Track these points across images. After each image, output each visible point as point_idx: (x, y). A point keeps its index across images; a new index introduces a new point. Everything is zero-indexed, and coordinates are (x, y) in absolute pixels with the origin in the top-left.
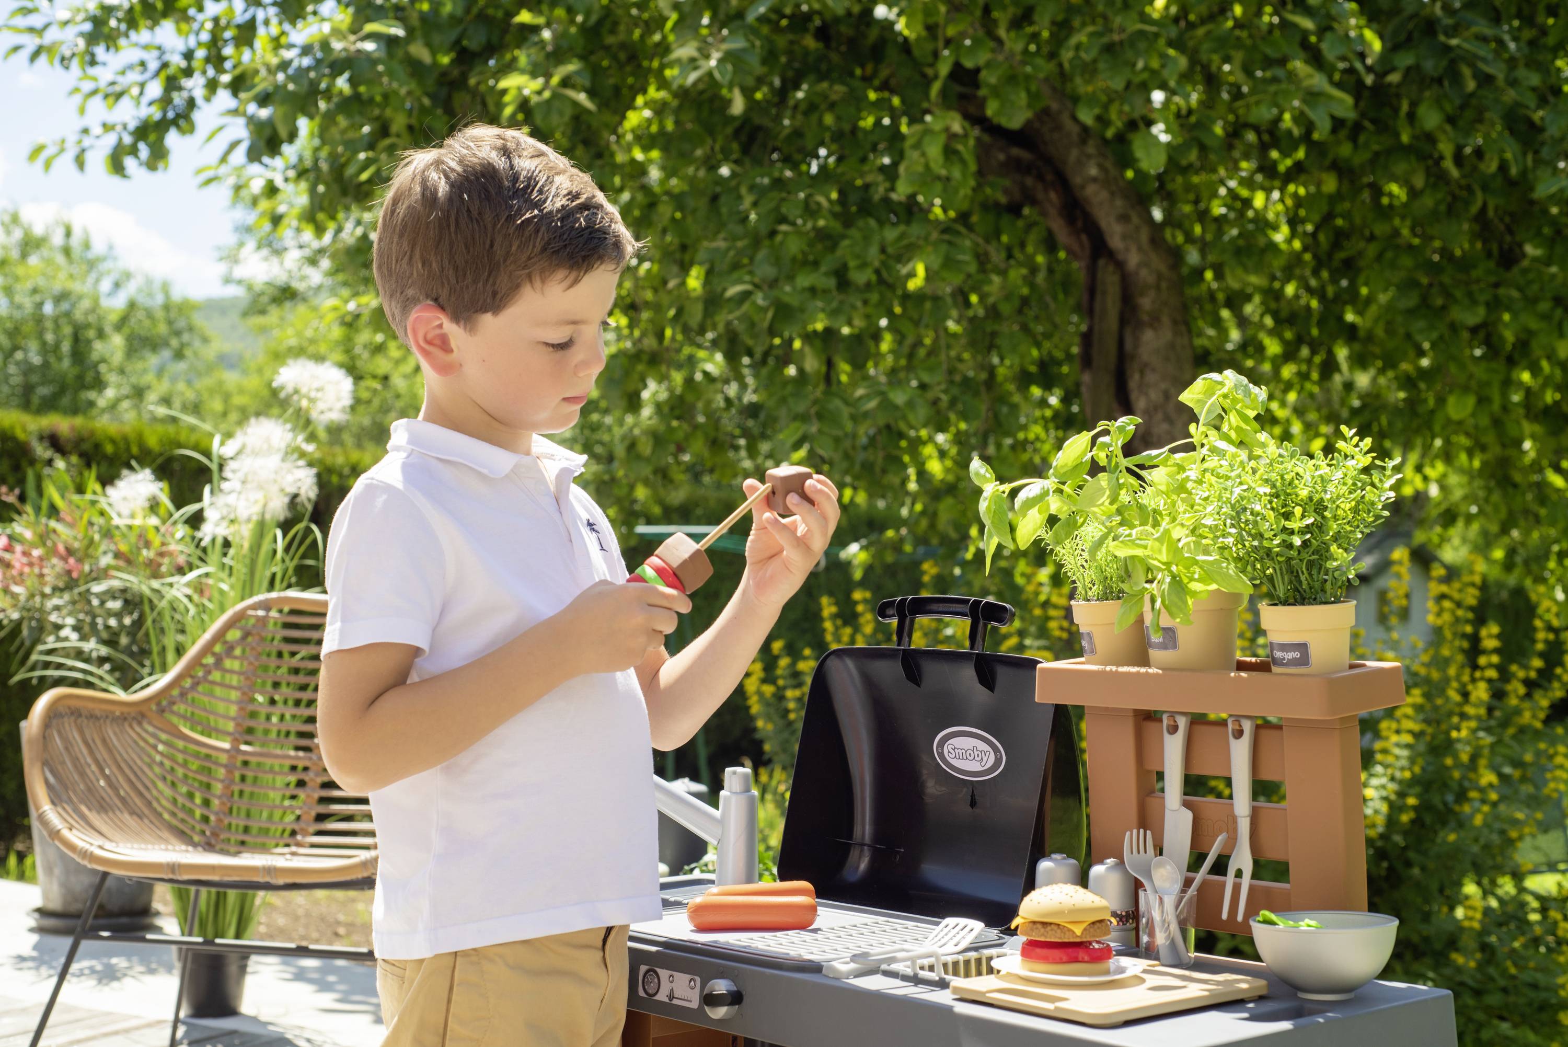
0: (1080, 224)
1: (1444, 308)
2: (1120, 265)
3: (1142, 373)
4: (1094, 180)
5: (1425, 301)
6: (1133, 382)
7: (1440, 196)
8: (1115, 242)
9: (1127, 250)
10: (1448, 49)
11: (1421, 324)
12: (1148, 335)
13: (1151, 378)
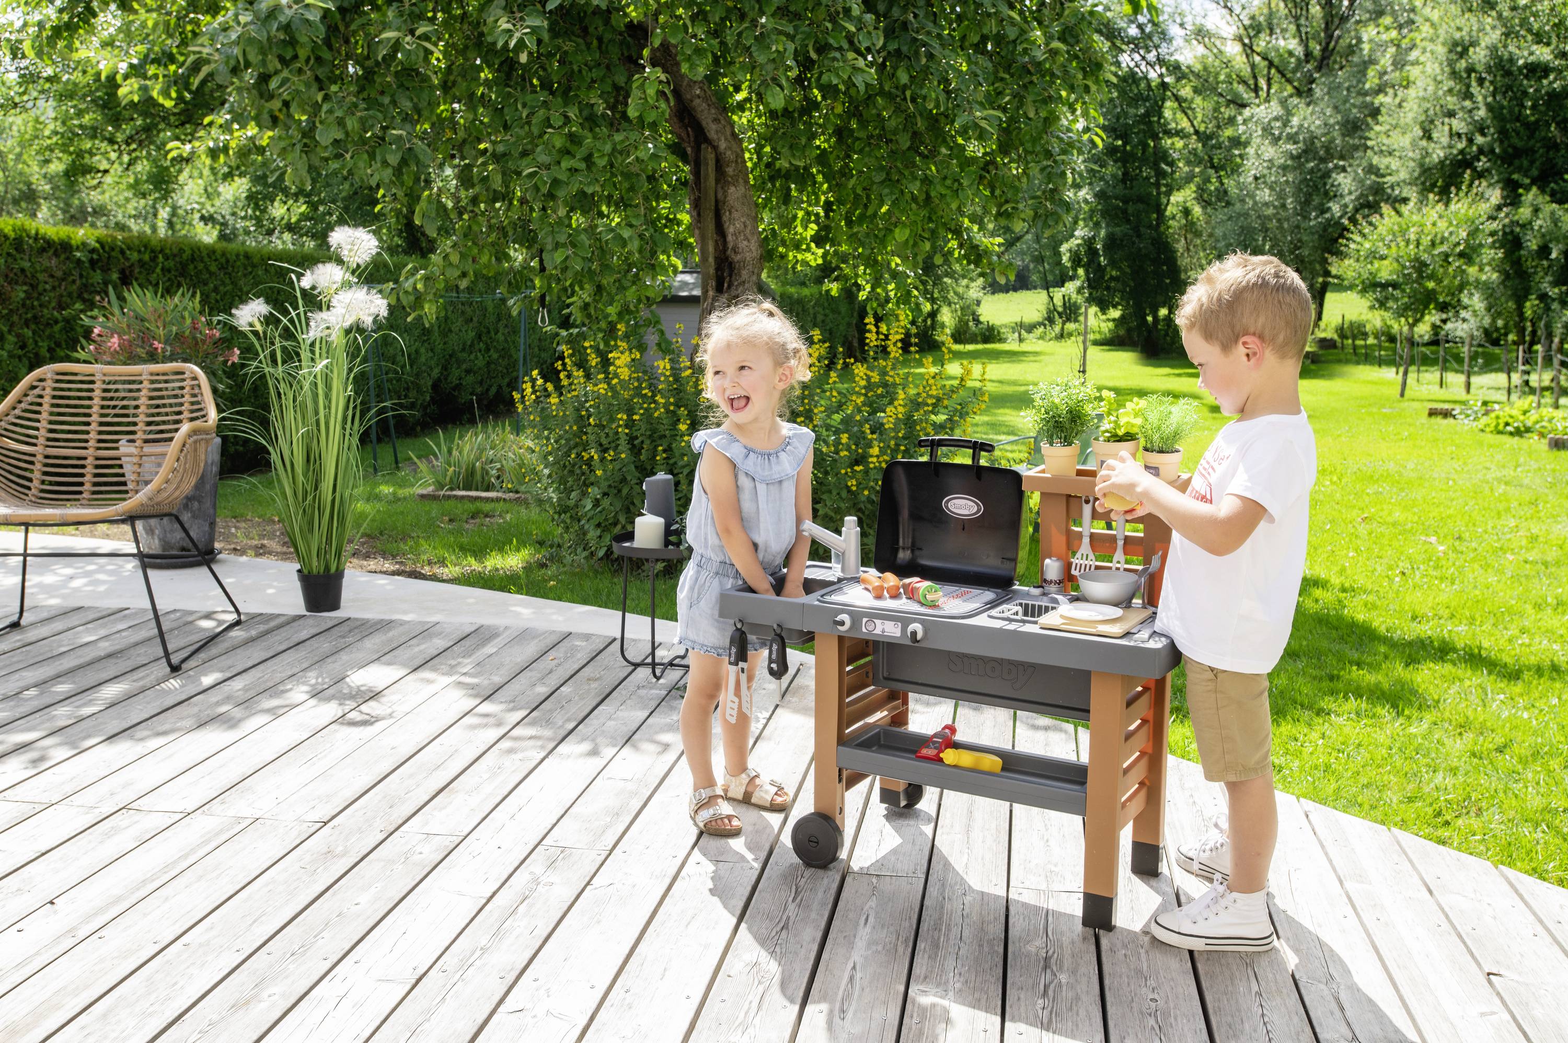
0: (686, 121)
1: (898, 181)
2: (715, 148)
3: (730, 213)
4: (699, 97)
5: (888, 179)
6: (726, 217)
7: (899, 120)
8: (712, 135)
9: (719, 139)
10: (916, 40)
11: (886, 191)
12: (732, 189)
13: (735, 215)
